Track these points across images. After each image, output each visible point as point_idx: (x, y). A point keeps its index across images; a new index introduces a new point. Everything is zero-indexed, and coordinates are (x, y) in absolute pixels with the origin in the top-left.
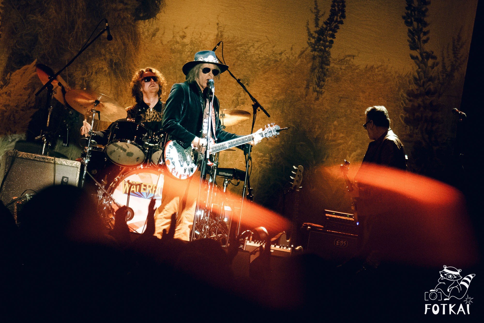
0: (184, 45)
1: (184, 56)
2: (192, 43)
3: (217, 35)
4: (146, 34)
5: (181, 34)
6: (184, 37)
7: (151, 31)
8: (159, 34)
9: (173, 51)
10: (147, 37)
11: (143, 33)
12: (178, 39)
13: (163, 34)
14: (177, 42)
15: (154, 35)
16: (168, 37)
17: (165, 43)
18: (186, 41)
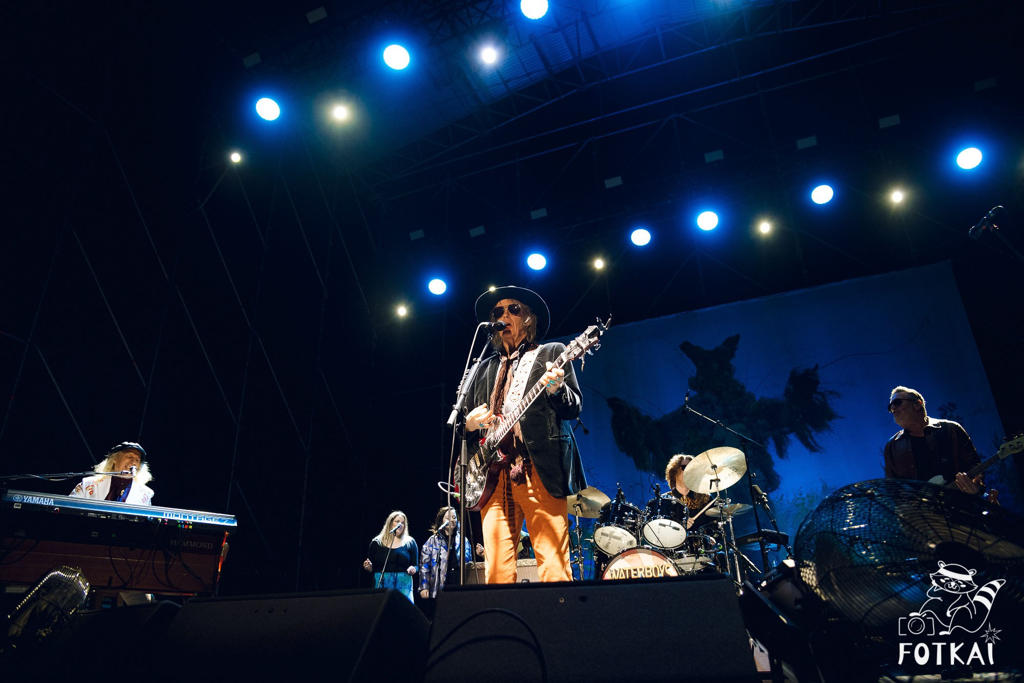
0: (803, 499)
1: (805, 506)
2: (808, 496)
3: (823, 487)
4: (776, 500)
5: (799, 493)
6: (801, 494)
7: (779, 497)
8: (784, 497)
9: (797, 506)
10: (777, 502)
11: (774, 500)
12: (798, 496)
13: (788, 496)
14: (798, 499)
15: (782, 499)
16: (791, 498)
17: (790, 502)
18: (804, 495)
